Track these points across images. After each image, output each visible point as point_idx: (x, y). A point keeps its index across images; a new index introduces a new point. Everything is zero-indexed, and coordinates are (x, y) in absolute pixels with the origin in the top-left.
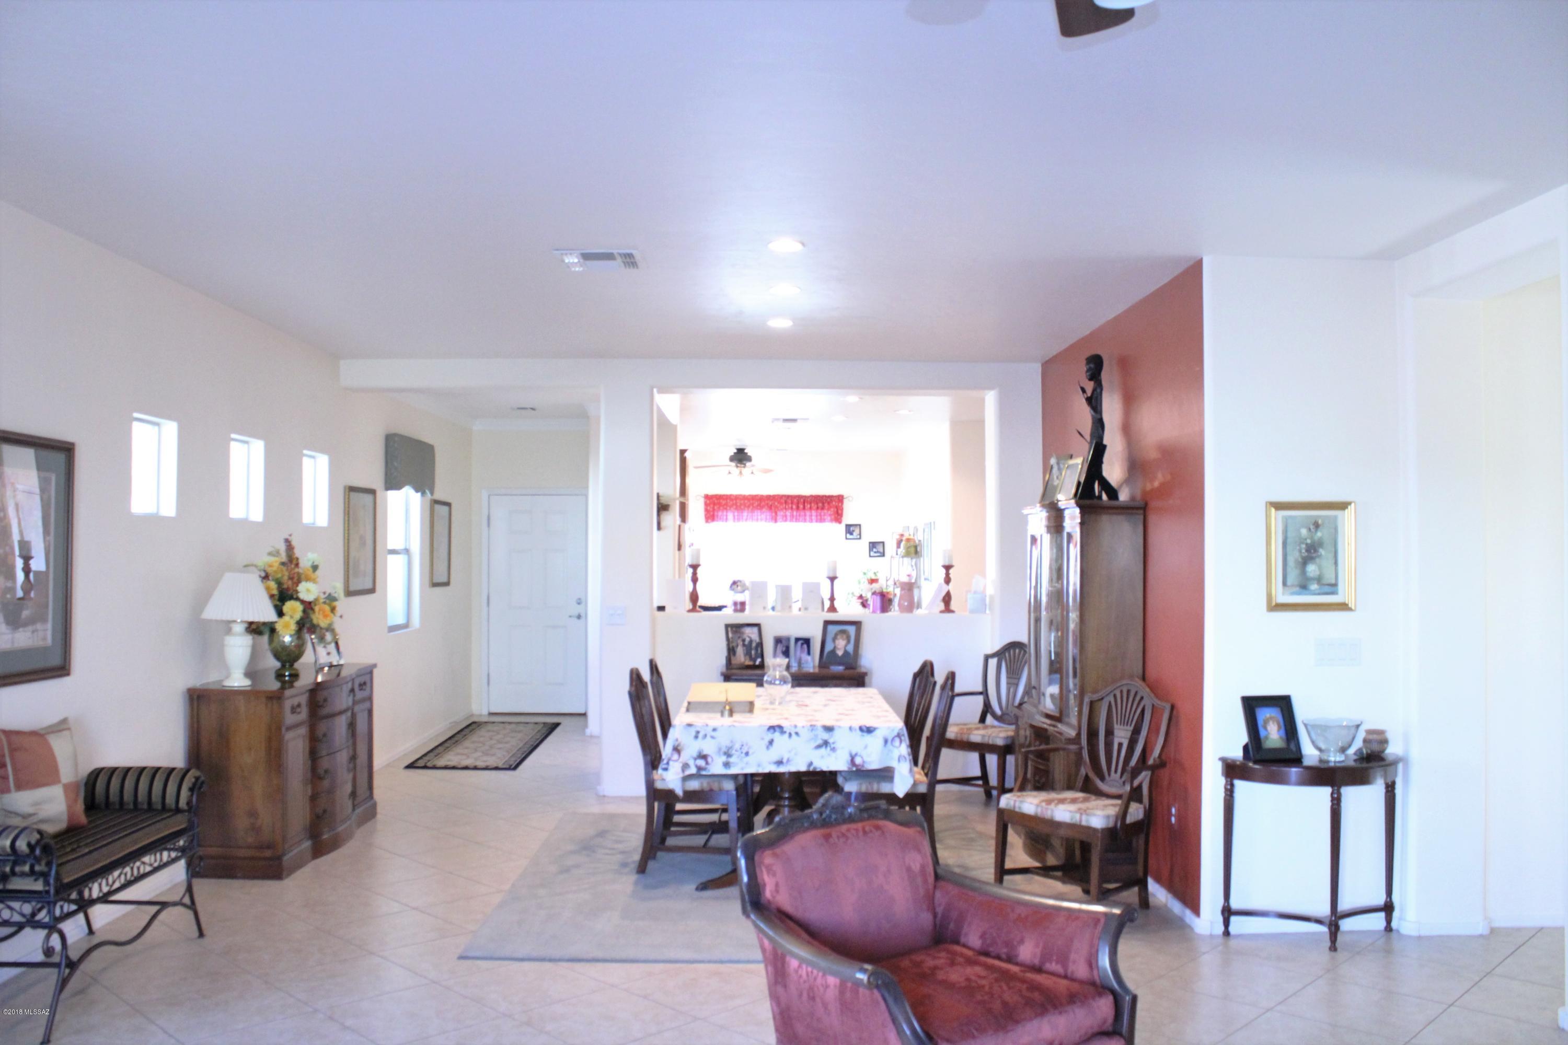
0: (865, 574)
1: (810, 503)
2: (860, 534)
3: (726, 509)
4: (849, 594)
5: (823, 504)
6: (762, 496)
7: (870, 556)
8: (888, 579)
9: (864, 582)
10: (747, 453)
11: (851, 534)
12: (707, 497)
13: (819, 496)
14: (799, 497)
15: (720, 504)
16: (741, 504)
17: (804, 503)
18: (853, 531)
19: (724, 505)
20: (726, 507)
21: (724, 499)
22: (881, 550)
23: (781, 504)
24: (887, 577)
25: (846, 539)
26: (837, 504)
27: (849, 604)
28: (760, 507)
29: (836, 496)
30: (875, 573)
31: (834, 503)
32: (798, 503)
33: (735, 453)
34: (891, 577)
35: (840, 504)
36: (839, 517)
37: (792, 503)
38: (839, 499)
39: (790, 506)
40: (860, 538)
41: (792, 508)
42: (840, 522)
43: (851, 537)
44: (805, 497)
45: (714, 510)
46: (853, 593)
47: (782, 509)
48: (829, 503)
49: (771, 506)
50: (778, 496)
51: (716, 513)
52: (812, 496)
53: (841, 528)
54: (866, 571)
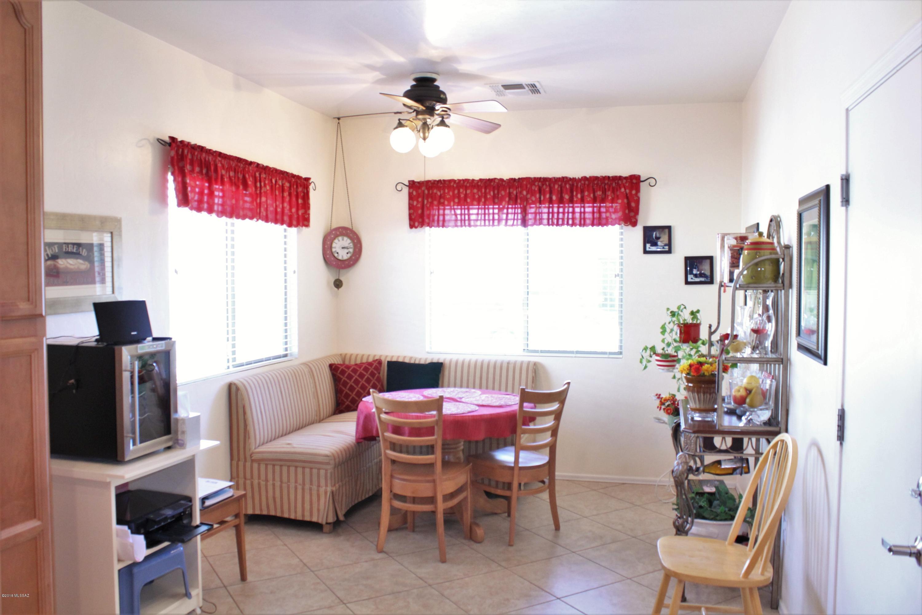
0: (673, 314)
1: (582, 192)
2: (669, 244)
3: (443, 204)
4: (645, 349)
5: (604, 191)
6: (502, 180)
7: (687, 283)
8: (713, 329)
9: (672, 330)
10: (438, 87)
11: (655, 244)
12: (412, 185)
13: (596, 178)
14: (564, 180)
15: (433, 197)
16: (466, 196)
17: (572, 192)
18: (658, 238)
19: (441, 197)
20: (441, 202)
21: (439, 189)
22: (708, 273)
23: (533, 193)
24: (710, 327)
25: (646, 252)
26: (628, 191)
27: (646, 367)
28: (496, 200)
29: (626, 178)
30: (692, 313)
31: (623, 190)
32: (561, 192)
33: (413, 86)
34: (719, 323)
35: (634, 192)
36: (632, 214)
37: (551, 193)
38: (632, 183)
39: (548, 196)
40: (669, 252)
41: (551, 201)
42: (634, 224)
43: (654, 249)
44: (574, 180)
45: (423, 207)
46: (653, 349)
47: (534, 203)
48: (613, 192)
49: (516, 196)
50: (527, 179)
51: (426, 212)
52: (585, 178)
53: (637, 233)
54: (675, 310)
